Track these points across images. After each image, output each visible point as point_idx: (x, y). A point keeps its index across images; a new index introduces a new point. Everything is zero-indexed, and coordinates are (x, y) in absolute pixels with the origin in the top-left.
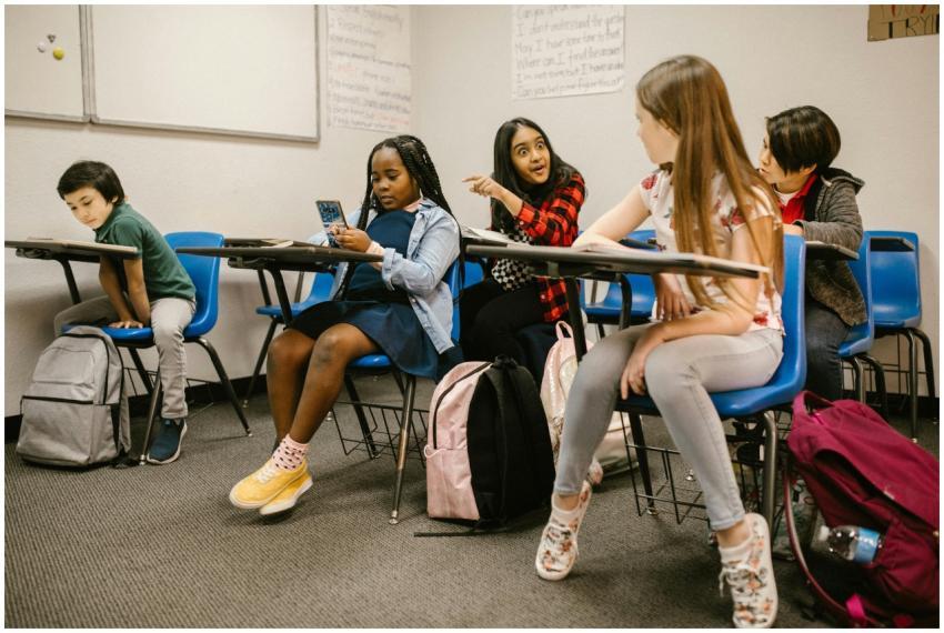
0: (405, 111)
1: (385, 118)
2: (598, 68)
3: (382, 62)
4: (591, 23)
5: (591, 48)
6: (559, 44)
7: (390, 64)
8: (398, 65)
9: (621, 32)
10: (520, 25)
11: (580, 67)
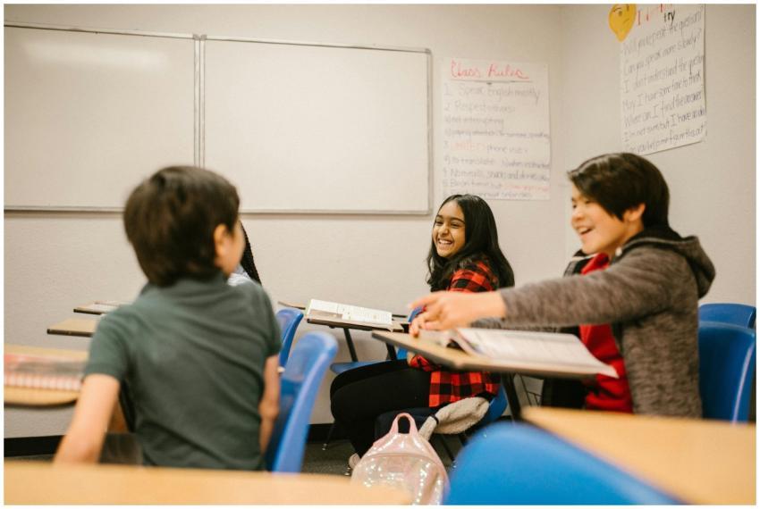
0: (543, 178)
1: (517, 187)
2: (685, 117)
3: (512, 135)
4: (678, 69)
5: (678, 96)
6: (654, 96)
7: (523, 135)
8: (532, 135)
9: (702, 75)
10: (626, 82)
11: (670, 119)
